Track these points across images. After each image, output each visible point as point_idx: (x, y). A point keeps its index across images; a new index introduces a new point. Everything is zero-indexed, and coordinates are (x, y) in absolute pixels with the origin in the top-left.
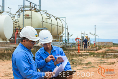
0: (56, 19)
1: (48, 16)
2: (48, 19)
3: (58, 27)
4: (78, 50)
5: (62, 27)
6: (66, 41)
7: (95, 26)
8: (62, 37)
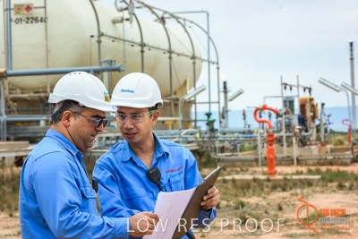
0: (162, 20)
1: (121, 10)
2: (122, 20)
3: (170, 58)
4: (270, 162)
5: (193, 57)
6: (210, 123)
7: (351, 44)
8: (194, 102)
